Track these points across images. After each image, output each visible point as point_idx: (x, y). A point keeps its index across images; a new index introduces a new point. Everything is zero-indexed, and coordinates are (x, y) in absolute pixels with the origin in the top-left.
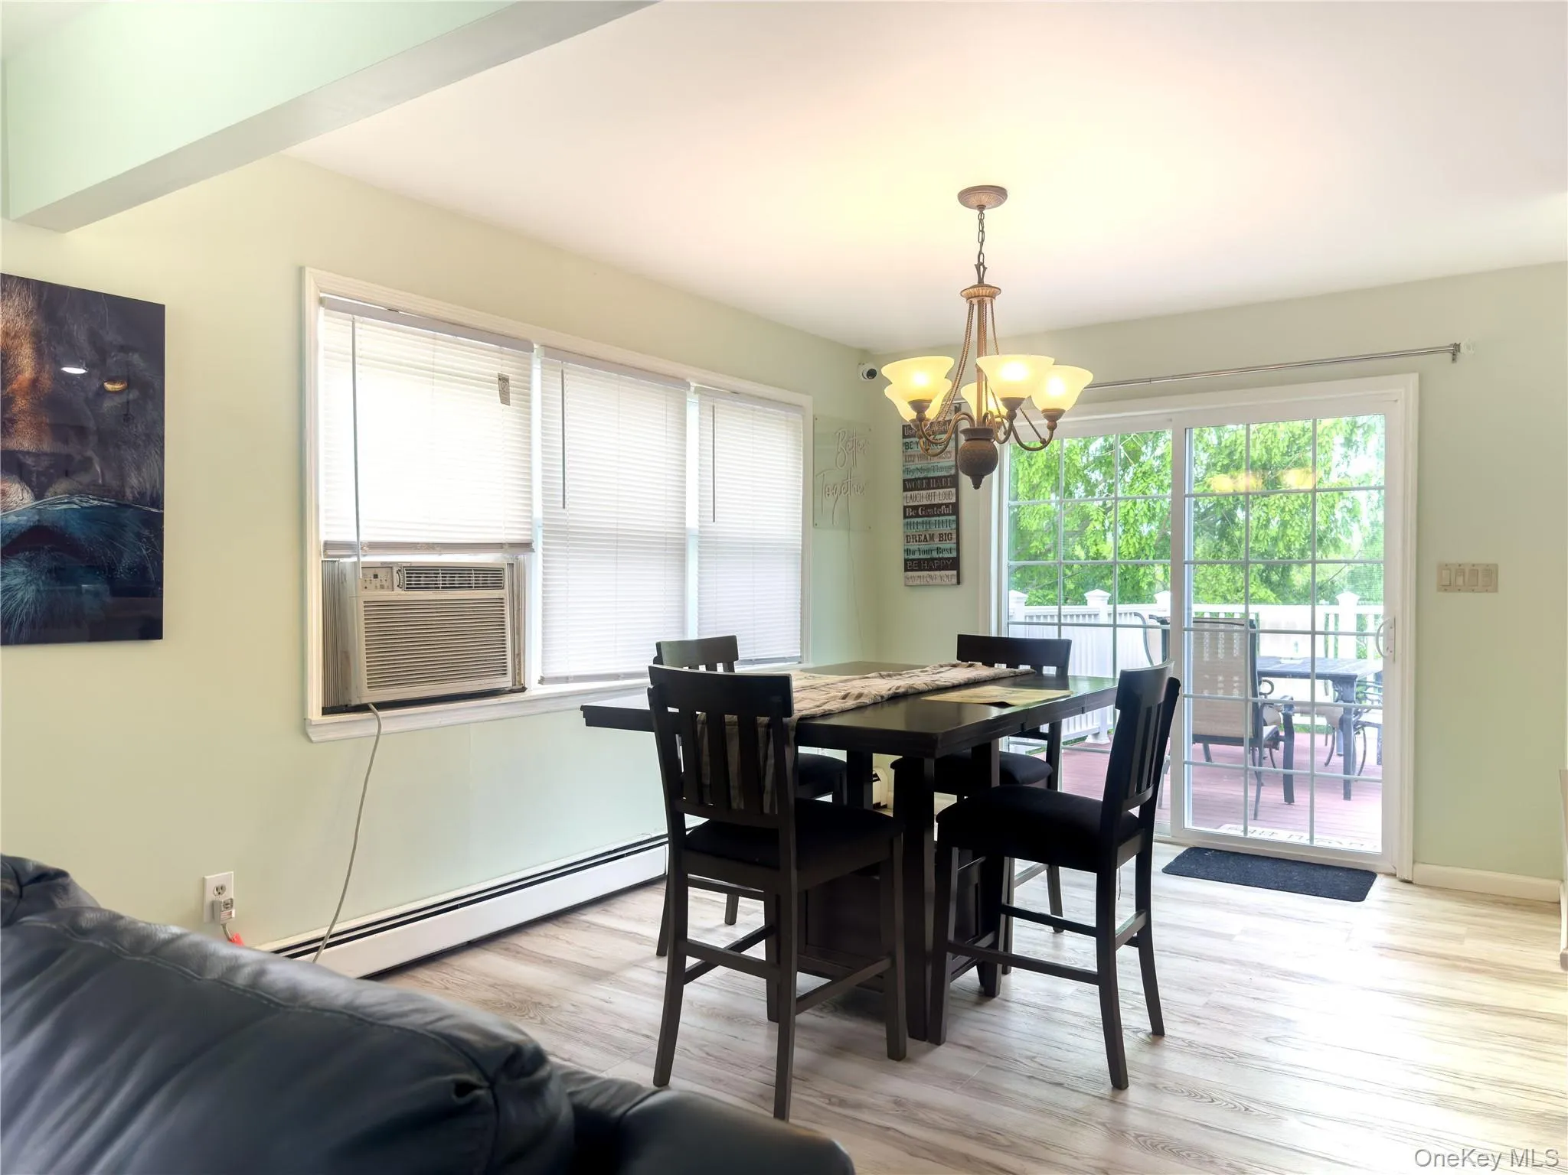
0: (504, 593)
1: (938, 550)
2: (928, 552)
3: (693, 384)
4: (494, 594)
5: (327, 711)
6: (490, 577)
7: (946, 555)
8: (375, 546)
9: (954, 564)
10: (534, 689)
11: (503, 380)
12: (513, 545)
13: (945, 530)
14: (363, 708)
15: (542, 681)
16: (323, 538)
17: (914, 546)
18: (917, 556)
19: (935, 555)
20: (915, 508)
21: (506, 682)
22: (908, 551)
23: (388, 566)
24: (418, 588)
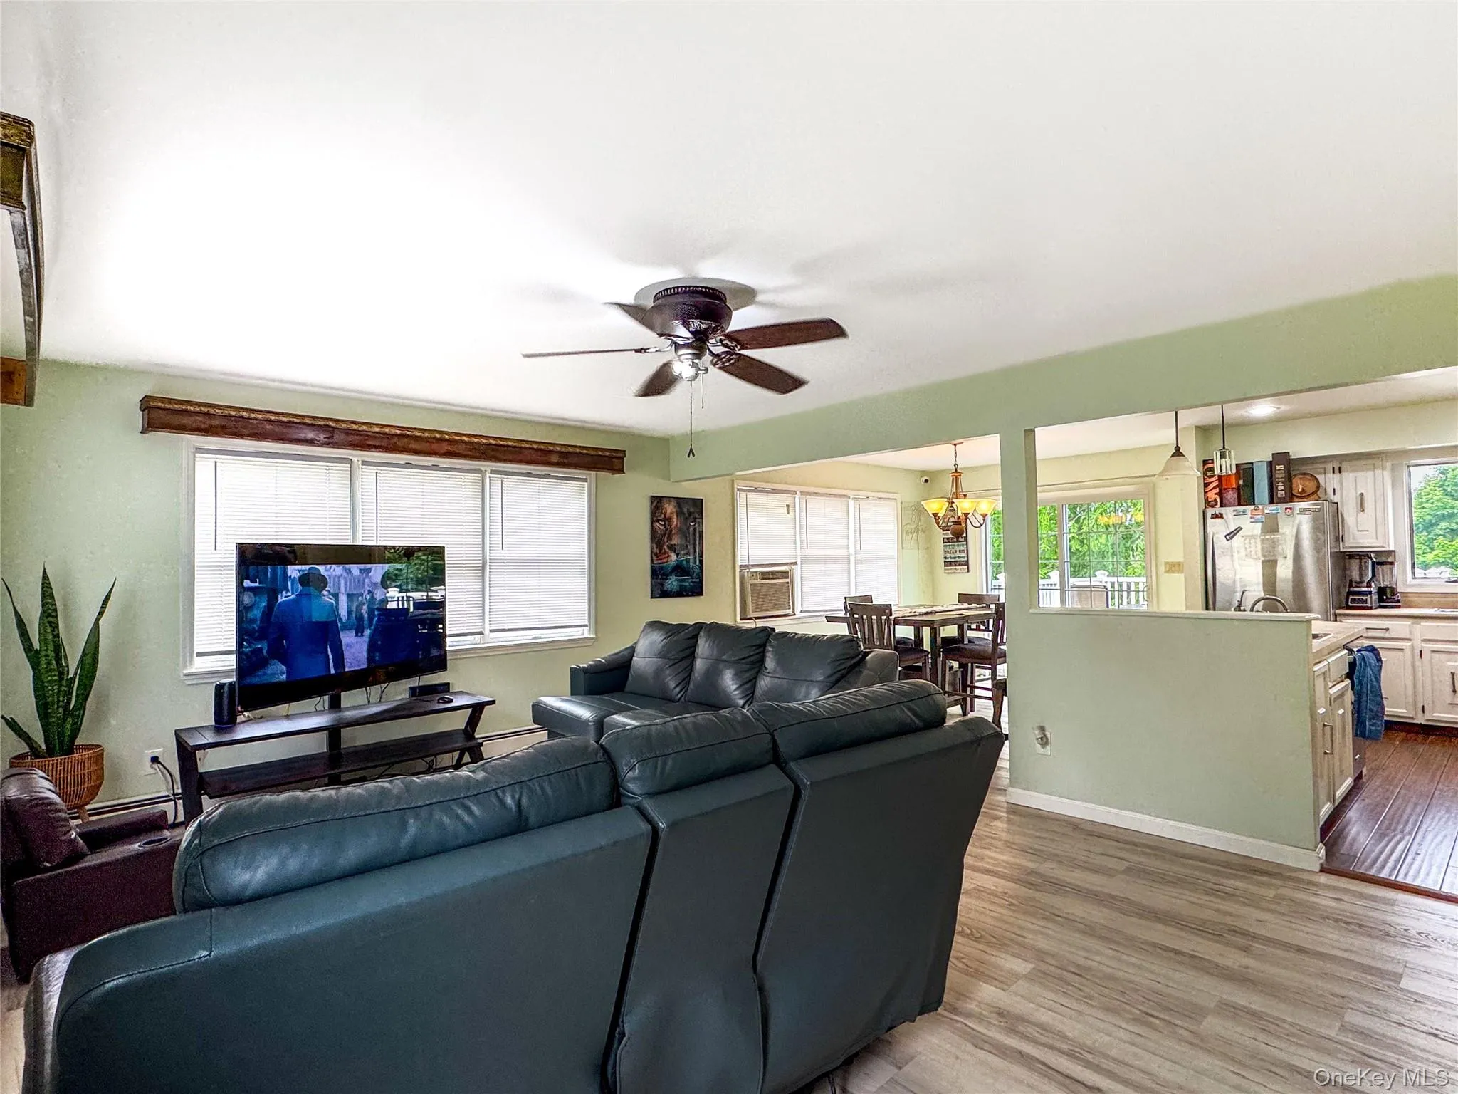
0: (788, 580)
1: (959, 557)
2: (955, 558)
3: (851, 497)
4: (787, 580)
5: (741, 619)
6: (785, 575)
7: (962, 559)
8: (754, 566)
9: (967, 563)
10: (798, 614)
11: (788, 506)
12: (791, 563)
13: (962, 548)
14: (750, 619)
15: (801, 611)
16: (740, 564)
17: (948, 555)
18: (949, 560)
19: (957, 559)
20: (948, 539)
21: (790, 612)
22: (945, 558)
23: (756, 572)
24: (766, 579)
